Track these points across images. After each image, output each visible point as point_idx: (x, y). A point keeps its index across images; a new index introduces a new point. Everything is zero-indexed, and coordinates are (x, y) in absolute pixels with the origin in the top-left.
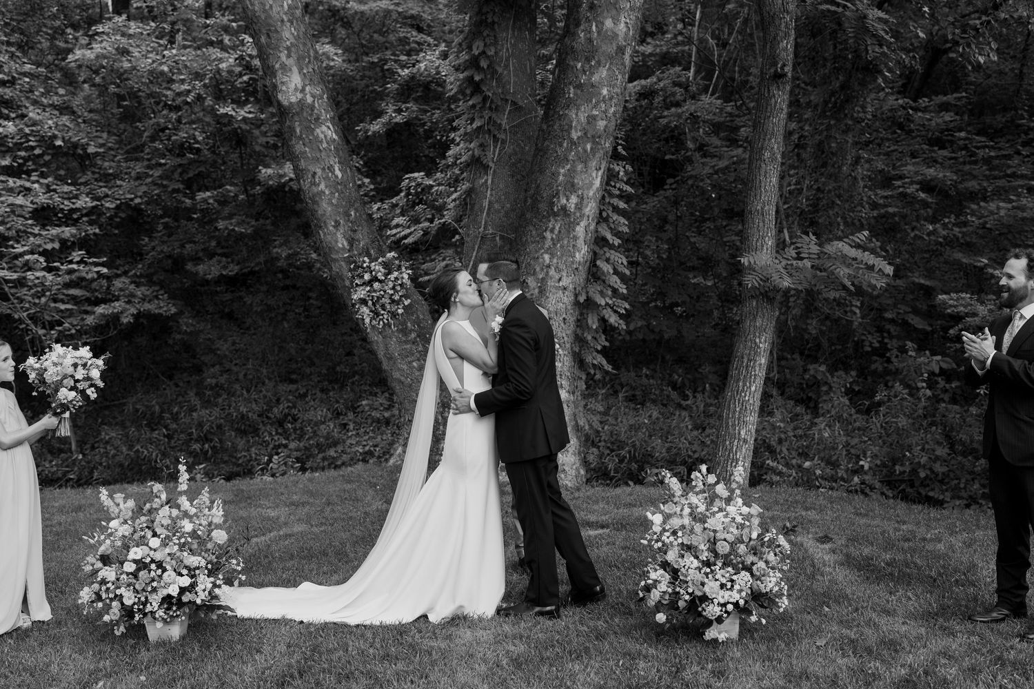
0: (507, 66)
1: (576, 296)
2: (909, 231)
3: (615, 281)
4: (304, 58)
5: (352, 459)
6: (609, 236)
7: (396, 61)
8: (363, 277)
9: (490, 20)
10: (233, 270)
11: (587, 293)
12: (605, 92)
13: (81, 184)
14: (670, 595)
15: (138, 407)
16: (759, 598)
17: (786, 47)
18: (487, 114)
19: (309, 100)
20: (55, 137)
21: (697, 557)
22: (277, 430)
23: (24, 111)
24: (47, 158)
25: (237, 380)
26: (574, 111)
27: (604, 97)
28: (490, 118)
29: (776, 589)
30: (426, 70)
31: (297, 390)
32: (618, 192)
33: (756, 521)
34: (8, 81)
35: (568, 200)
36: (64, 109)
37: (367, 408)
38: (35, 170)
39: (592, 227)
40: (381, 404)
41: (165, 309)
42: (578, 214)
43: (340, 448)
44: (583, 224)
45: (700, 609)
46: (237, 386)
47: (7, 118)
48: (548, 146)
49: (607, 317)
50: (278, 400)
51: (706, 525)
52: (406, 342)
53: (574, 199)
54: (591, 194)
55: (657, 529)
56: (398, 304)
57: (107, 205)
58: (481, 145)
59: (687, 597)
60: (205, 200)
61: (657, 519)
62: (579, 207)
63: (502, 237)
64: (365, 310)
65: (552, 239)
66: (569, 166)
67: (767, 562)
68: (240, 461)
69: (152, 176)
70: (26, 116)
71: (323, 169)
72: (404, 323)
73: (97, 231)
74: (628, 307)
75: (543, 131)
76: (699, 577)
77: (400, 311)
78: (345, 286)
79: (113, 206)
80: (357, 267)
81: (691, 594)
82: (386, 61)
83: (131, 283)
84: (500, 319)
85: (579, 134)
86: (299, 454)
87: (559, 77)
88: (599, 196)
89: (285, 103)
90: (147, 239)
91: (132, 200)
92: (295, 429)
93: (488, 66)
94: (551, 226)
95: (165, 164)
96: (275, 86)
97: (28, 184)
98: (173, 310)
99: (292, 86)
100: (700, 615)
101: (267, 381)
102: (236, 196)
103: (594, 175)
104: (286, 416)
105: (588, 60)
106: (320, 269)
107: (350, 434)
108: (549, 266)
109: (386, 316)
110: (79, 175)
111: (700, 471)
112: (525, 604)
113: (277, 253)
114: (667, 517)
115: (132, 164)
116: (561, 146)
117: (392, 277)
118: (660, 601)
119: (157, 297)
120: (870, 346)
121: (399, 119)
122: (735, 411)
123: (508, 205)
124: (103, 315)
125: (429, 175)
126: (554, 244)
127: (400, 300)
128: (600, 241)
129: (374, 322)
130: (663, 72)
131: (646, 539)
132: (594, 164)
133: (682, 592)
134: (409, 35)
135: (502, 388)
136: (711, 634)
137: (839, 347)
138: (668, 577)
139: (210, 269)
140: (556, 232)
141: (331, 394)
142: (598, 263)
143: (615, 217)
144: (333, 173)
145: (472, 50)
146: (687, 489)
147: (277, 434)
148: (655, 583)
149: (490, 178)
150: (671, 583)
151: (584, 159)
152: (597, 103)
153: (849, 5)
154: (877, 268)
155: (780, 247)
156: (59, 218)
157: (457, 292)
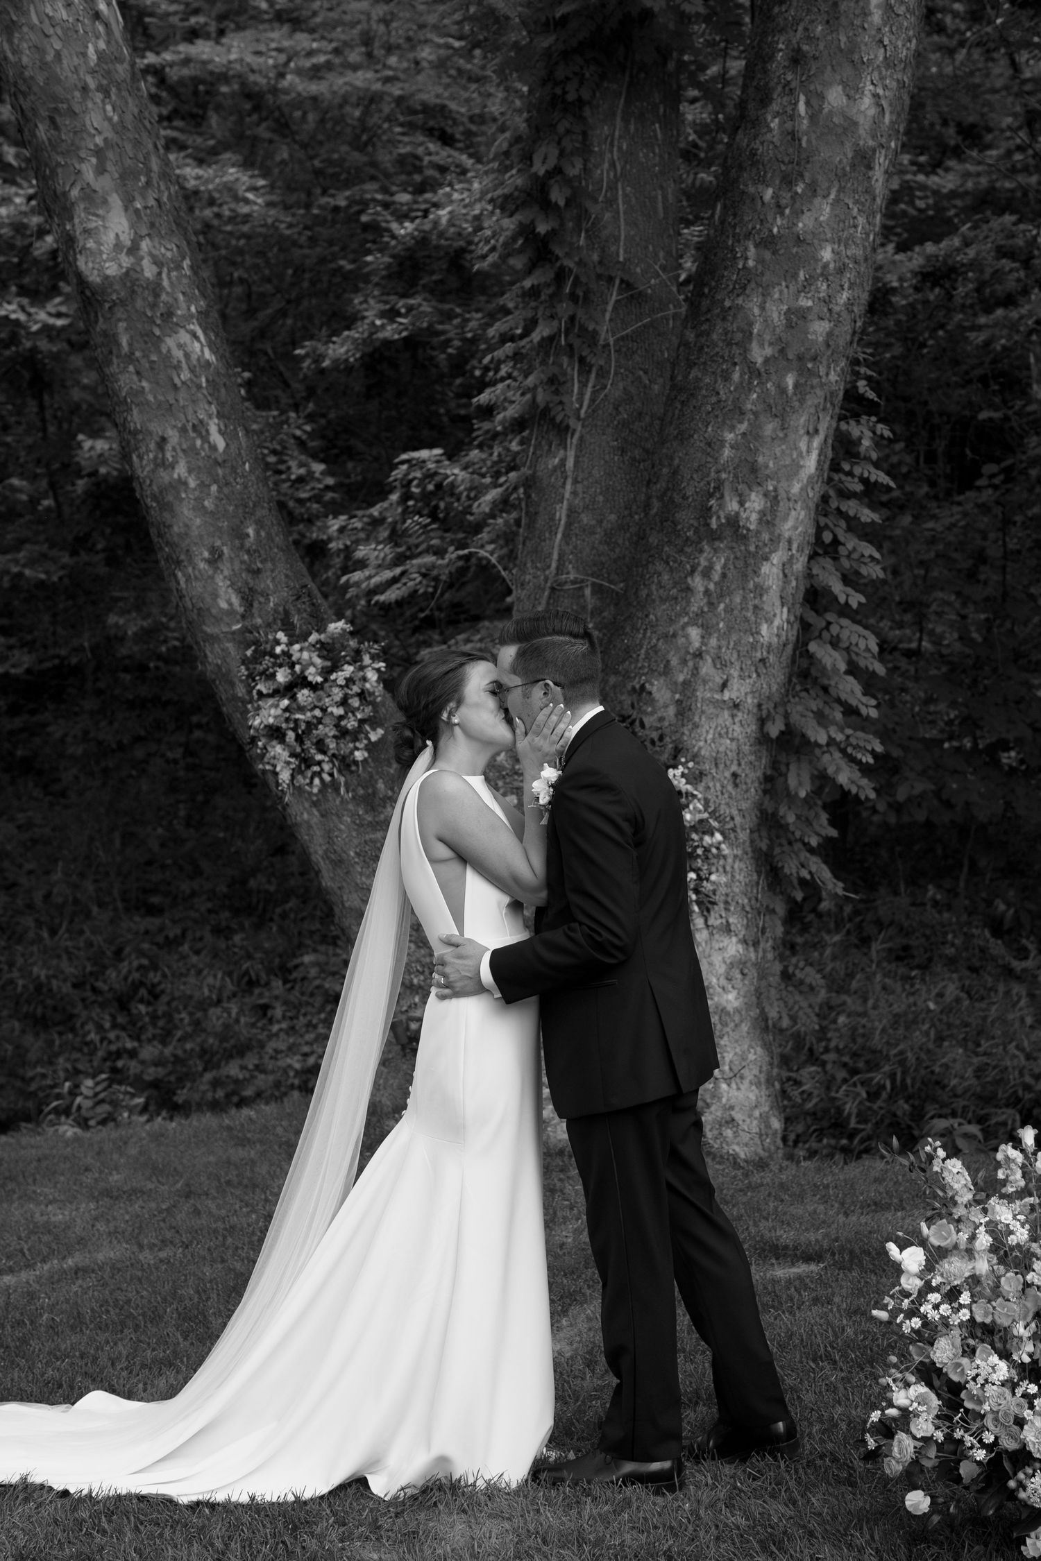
0: (611, 202)
1: (762, 722)
3: (850, 689)
4: (136, 176)
5: (277, 1085)
6: (837, 587)
7: (386, 205)
8: (273, 675)
9: (571, 97)
11: (786, 716)
12: (827, 254)
14: (940, 1447)
18: (565, 309)
19: (149, 270)
21: (1005, 1355)
22: (113, 1017)
25: (30, 906)
26: (757, 299)
27: (826, 266)
28: (572, 319)
30: (451, 223)
32: (859, 487)
35: (742, 503)
37: (313, 972)
39: (799, 566)
42: (766, 536)
43: (251, 1060)
44: (776, 558)
45: (1012, 1484)
46: (28, 921)
48: (697, 380)
49: (830, 771)
50: (118, 954)
51: (1029, 1277)
53: (756, 502)
54: (796, 488)
55: (911, 1283)
56: (356, 739)
58: (552, 380)
59: (980, 1455)
61: (912, 1259)
62: (769, 519)
63: (598, 590)
64: (278, 750)
65: (707, 592)
66: (743, 427)
68: (33, 1087)
71: (184, 430)
72: (370, 783)
74: (879, 748)
75: (686, 344)
76: (1011, 1404)
77: (359, 755)
78: (235, 698)
80: (260, 655)
81: (989, 1448)
82: (364, 204)
84: (551, 773)
85: (768, 351)
86: (161, 1071)
87: (722, 222)
88: (814, 495)
92: (154, 1017)
93: (568, 202)
94: (703, 563)
96: (71, 239)
99: (110, 239)
100: (1012, 1495)
101: (95, 909)
102: (34, 501)
103: (803, 446)
104: (137, 986)
105: (788, 181)
107: (275, 1028)
108: (699, 655)
109: (326, 767)
111: (1017, 1143)
112: (600, 1456)
113: (116, 625)
114: (936, 1256)
116: (726, 377)
117: (340, 677)
118: (915, 1462)
121: (390, 332)
123: (613, 517)
125: (451, 455)
126: (710, 604)
127: (360, 729)
128: (815, 598)
129: (300, 780)
131: (884, 1307)
132: (801, 420)
133: (969, 1440)
134: (420, 151)
135: (558, 936)
138: (935, 1402)
140: (716, 577)
141: (237, 938)
142: (813, 647)
143: (851, 543)
144: (206, 438)
145: (531, 166)
146: (988, 1188)
147: (115, 1026)
148: (906, 1414)
149: (571, 455)
150: (943, 1418)
151: (780, 410)
152: (810, 281)
157: (460, 702)
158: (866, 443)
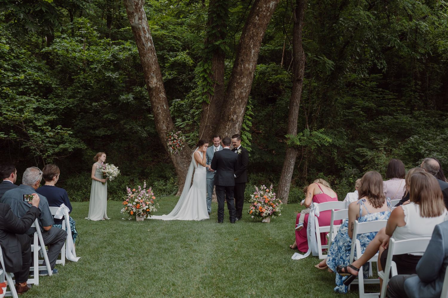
0: (215, 72)
2: (357, 125)
3: (247, 141)
4: (157, 74)
6: (246, 128)
8: (171, 138)
9: (210, 58)
10: (109, 133)
12: (245, 85)
13: (50, 99)
14: (255, 212)
15: (72, 182)
16: (274, 213)
17: (302, 71)
18: (208, 87)
19: (158, 86)
20: (39, 81)
21: (261, 204)
23: (24, 69)
24: (36, 88)
26: (236, 90)
28: (209, 89)
29: (278, 211)
30: (180, 59)
31: (129, 178)
32: (249, 114)
33: (275, 197)
34: (17, 57)
35: (233, 117)
36: (39, 69)
37: (157, 185)
38: (32, 93)
39: (241, 125)
40: (162, 184)
41: (83, 147)
42: (236, 121)
44: (238, 124)
47: (18, 72)
48: (228, 100)
50: (124, 182)
51: (263, 197)
52: (183, 159)
53: (235, 116)
54: (241, 115)
55: (252, 198)
56: (181, 147)
57: (61, 107)
58: (206, 97)
60: (96, 106)
61: (253, 196)
62: (237, 119)
63: (212, 126)
65: (228, 128)
66: (234, 107)
67: (276, 205)
69: (79, 97)
70: (26, 71)
71: (161, 106)
72: (182, 153)
73: (57, 117)
74: (251, 150)
75: (226, 95)
76: (261, 208)
77: (181, 149)
78: (165, 141)
79: (63, 108)
80: (170, 135)
81: (259, 211)
82: (165, 55)
83: (70, 136)
85: (237, 97)
87: (232, 80)
88: (243, 115)
89: (152, 87)
90: (74, 120)
91: (69, 105)
93: (210, 72)
94: (228, 124)
95: (81, 92)
96: (148, 82)
97: (30, 98)
98: (86, 147)
99: (154, 82)
100: (261, 216)
102: (107, 105)
103: (242, 109)
105: (241, 76)
106: (141, 134)
109: (177, 150)
110: (48, 95)
113: (126, 127)
114: (255, 195)
115: (67, 91)
116: (232, 100)
117: (180, 138)
118: (252, 213)
119: (80, 143)
120: (340, 166)
122: (283, 182)
123: (215, 117)
124: (61, 148)
125: (182, 100)
126: (229, 130)
127: (182, 145)
128: (243, 129)
129: (173, 152)
130: (269, 64)
131: (250, 200)
132: (242, 106)
133: (257, 211)
136: (264, 221)
137: (330, 167)
139: (101, 132)
140: (230, 126)
142: (242, 136)
143: (248, 122)
144: (163, 107)
146: (260, 189)
147: (123, 194)
148: (252, 210)
149: (209, 107)
150: (255, 209)
151: (239, 104)
152: (243, 88)
153: (322, 58)
154: (325, 140)
155: (298, 132)
156: (43, 112)
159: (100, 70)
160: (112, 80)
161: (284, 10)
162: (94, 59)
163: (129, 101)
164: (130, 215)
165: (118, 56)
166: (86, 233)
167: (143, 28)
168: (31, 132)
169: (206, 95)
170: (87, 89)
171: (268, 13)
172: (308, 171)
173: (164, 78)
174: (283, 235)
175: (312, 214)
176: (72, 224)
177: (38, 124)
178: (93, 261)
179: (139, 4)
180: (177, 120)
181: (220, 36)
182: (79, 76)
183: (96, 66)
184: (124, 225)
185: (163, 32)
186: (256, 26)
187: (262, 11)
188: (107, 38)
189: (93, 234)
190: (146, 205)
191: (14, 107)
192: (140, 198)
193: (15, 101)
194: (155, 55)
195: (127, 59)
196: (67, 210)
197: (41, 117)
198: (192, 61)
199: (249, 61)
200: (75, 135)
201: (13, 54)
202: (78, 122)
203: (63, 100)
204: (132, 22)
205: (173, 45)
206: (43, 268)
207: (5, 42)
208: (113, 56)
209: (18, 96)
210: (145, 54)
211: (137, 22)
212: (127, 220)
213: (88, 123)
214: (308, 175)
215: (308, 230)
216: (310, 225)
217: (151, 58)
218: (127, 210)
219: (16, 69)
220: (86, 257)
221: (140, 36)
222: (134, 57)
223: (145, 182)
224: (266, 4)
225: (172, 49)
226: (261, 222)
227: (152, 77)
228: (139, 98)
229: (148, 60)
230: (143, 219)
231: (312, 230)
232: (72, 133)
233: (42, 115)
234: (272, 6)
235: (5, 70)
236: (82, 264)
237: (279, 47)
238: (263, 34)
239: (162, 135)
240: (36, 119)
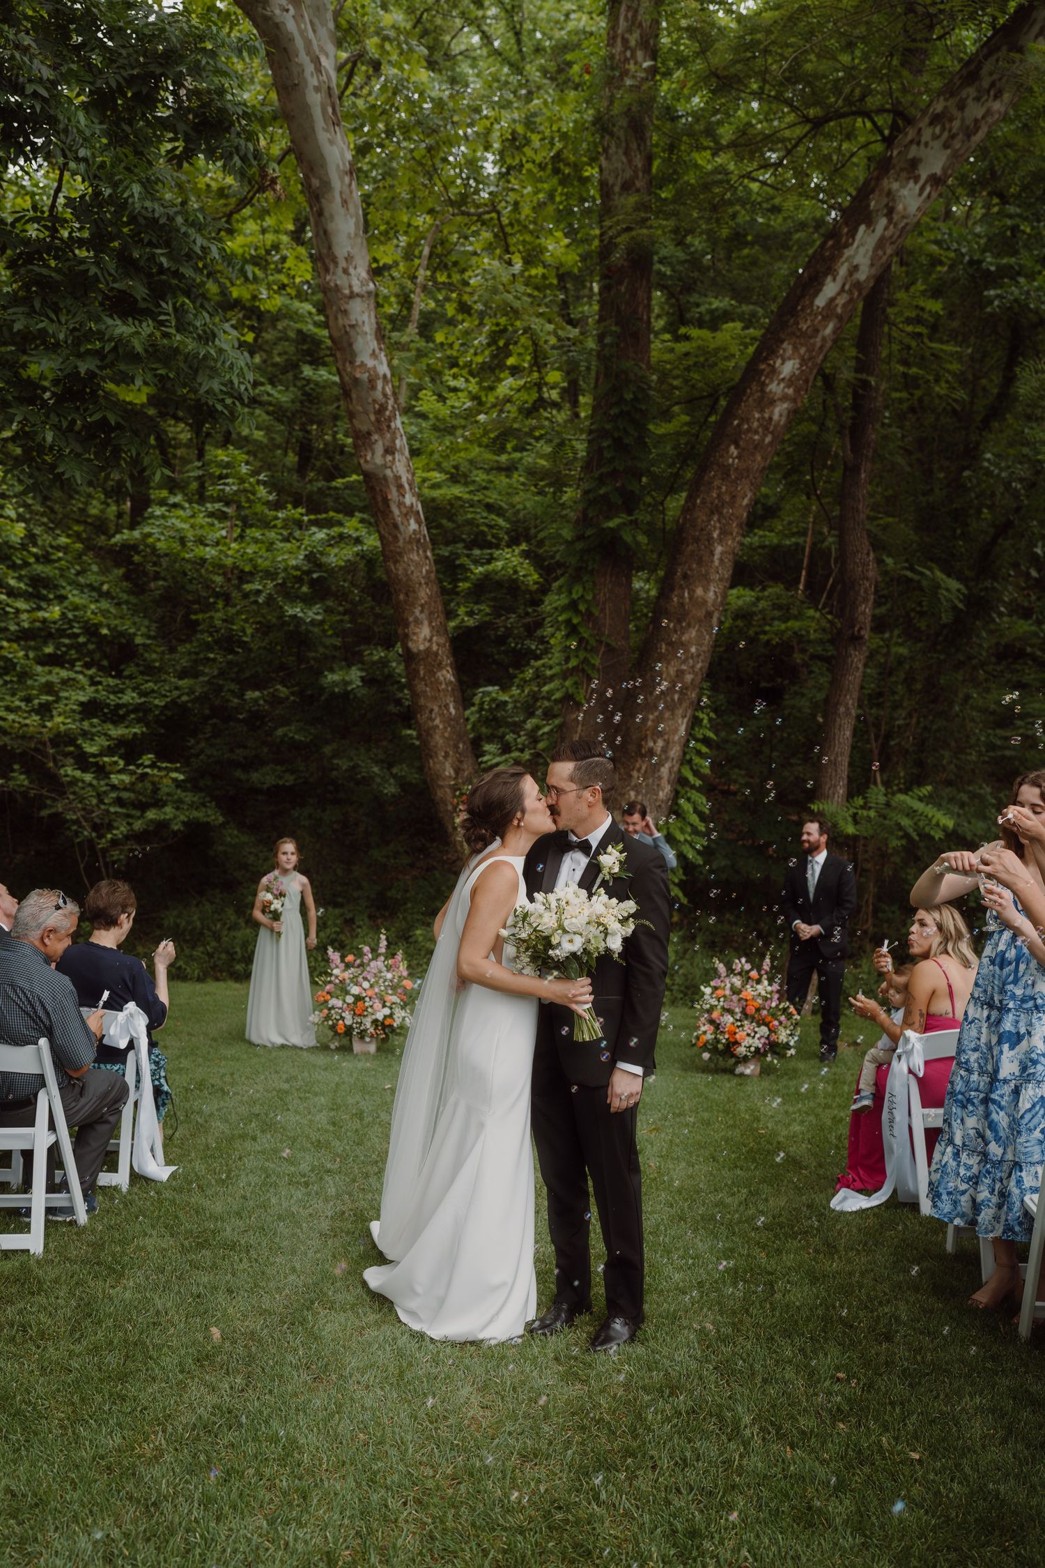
0: (603, 610)
3: (694, 819)
4: (434, 613)
6: (691, 777)
7: (468, 556)
9: (590, 568)
10: (290, 779)
12: (693, 650)
13: (126, 677)
14: (713, 1040)
16: (775, 1048)
17: (866, 610)
18: (582, 654)
19: (435, 648)
20: (100, 625)
21: (733, 1016)
23: (63, 592)
24: (91, 647)
26: (664, 664)
27: (692, 654)
29: (785, 1040)
30: (502, 568)
31: (342, 915)
32: (701, 737)
33: (776, 996)
34: (43, 556)
35: (655, 743)
37: (421, 939)
38: (79, 660)
39: (676, 769)
41: (213, 817)
42: (663, 757)
44: (667, 765)
45: (732, 1050)
47: (44, 598)
51: (741, 996)
53: (660, 743)
54: (676, 738)
55: (707, 996)
57: (157, 702)
58: (575, 683)
59: (725, 1042)
60: (256, 701)
61: (708, 991)
62: (665, 750)
65: (639, 778)
66: (656, 714)
67: (781, 1023)
69: (208, 674)
70: (66, 598)
71: (440, 707)
73: (144, 729)
74: (705, 844)
76: (734, 1028)
79: (163, 704)
81: (728, 1039)
82: (458, 556)
83: (177, 787)
88: (683, 741)
89: (415, 650)
90: (192, 741)
91: (179, 697)
93: (587, 610)
94: (638, 766)
95: (214, 660)
96: (406, 636)
97: (72, 675)
98: (221, 819)
99: (422, 636)
100: (733, 1055)
102: (287, 698)
103: (680, 722)
105: (679, 621)
106: (379, 785)
110: (122, 667)
113: (338, 764)
114: (715, 988)
115: (177, 656)
118: (705, 1045)
119: (204, 805)
121: (470, 622)
124: (151, 821)
125: (504, 688)
126: (640, 782)
128: (682, 781)
130: (764, 589)
131: (698, 1003)
132: (680, 712)
133: (721, 1038)
136: (740, 1069)
138: (712, 1028)
139: (265, 777)
140: (643, 771)
142: (680, 801)
143: (697, 760)
144: (447, 709)
145: (570, 593)
146: (730, 971)
148: (705, 1033)
150: (715, 1033)
151: (671, 707)
153: (928, 572)
154: (934, 822)
155: (850, 796)
156: (105, 714)
157: (523, 812)
158: (705, 721)
159: (270, 597)
160: (304, 627)
161: (815, 428)
162: (255, 567)
163: (349, 688)
164: (336, 1033)
165: (324, 559)
166: (201, 1085)
167: (398, 478)
168: (70, 771)
169: (576, 678)
170: (232, 652)
171: (765, 435)
172: (876, 911)
173: (452, 624)
174: (802, 1122)
175: (899, 1068)
176: (157, 1063)
177: (90, 748)
178: (213, 1182)
179: (386, 409)
180: (487, 747)
181: (620, 502)
182: (212, 614)
183: (260, 587)
184: (314, 1066)
185: (457, 491)
186: (729, 475)
187: (749, 430)
188: (295, 507)
189: (222, 1090)
190: (384, 1006)
191: (28, 700)
192: (366, 985)
193: (30, 682)
194: (427, 558)
195: (349, 568)
196: (141, 1021)
197: (99, 728)
198: (536, 576)
199: (706, 580)
200: (192, 784)
201: (35, 550)
202: (202, 745)
203: (165, 681)
204: (366, 461)
205: (485, 529)
206: (59, 1199)
207: (13, 514)
208: (310, 557)
209: (39, 669)
210: (400, 554)
211: (379, 460)
212: (324, 1048)
213: (232, 751)
214: (874, 925)
215: (885, 1116)
216: (892, 1102)
217: (417, 565)
218: (328, 1018)
219: (40, 590)
220: (193, 1169)
221: (386, 501)
222: (369, 561)
223: (383, 937)
224: (762, 411)
225: (480, 541)
226: (730, 1071)
227: (418, 622)
228: (378, 680)
229: (406, 570)
230: (372, 1048)
231: (898, 1119)
232: (181, 777)
233: (104, 722)
234: (781, 415)
235: (11, 593)
236: (180, 1190)
237: (793, 540)
238: (751, 500)
239: (440, 793)
240: (84, 734)
